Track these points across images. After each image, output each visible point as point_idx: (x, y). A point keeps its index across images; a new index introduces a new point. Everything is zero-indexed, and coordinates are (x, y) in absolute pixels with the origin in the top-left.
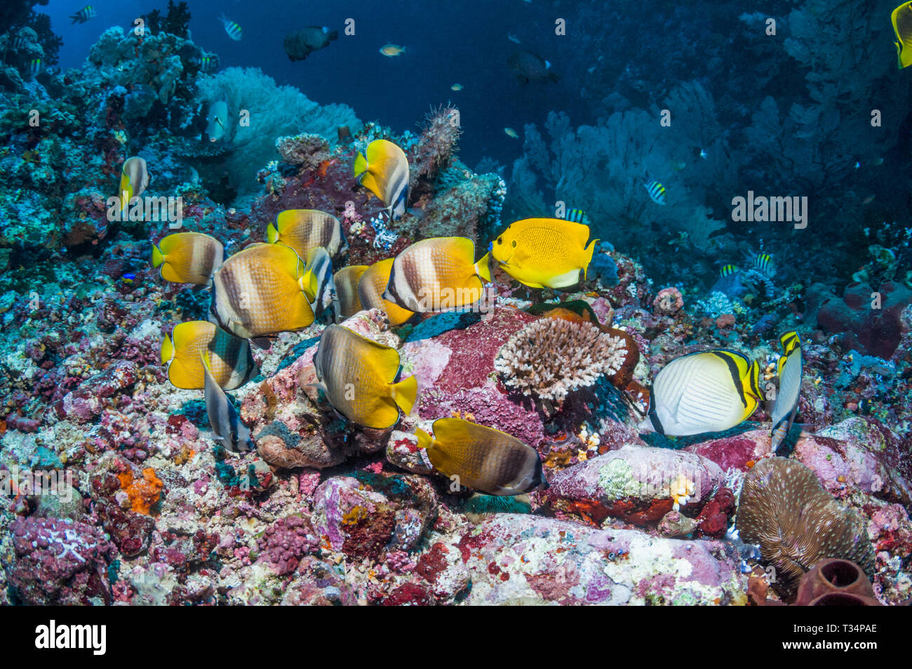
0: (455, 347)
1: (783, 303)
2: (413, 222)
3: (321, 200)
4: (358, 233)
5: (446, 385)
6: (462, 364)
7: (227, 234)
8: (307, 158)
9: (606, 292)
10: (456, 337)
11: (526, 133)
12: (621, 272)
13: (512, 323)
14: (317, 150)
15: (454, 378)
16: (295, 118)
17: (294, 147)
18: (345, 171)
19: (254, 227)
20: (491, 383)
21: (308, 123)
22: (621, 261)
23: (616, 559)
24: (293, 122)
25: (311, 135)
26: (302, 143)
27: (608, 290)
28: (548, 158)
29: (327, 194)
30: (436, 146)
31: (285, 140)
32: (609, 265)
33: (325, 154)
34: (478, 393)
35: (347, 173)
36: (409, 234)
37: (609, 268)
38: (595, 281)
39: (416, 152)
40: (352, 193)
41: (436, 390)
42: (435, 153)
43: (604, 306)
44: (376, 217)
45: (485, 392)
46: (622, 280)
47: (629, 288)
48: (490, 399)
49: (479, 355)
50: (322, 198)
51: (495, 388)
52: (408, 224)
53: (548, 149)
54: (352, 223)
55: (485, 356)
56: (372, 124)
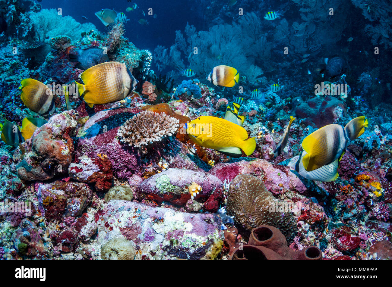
3: (67, 64)
9: (196, 101)
12: (203, 92)
14: (66, 42)
16: (70, 30)
22: (202, 87)
23: (158, 222)
24: (69, 32)
27: (197, 100)
28: (186, 45)
32: (197, 89)
33: (69, 44)
34: (111, 145)
37: (197, 90)
41: (94, 144)
45: (113, 145)
46: (203, 95)
47: (206, 99)
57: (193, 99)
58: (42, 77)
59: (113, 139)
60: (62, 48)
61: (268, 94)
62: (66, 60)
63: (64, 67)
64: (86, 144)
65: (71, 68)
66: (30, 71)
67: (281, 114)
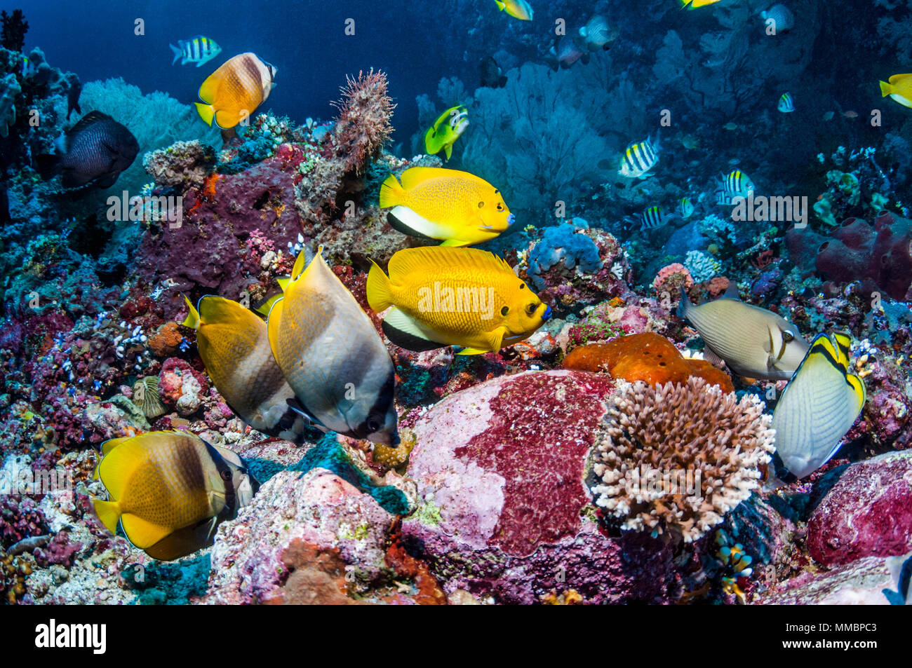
0: (506, 469)
1: (761, 250)
2: (345, 239)
3: (215, 228)
5: (511, 542)
6: (530, 501)
7: (101, 296)
8: (187, 175)
9: (589, 280)
10: (500, 447)
11: (419, 105)
12: (603, 252)
13: (583, 405)
15: (522, 527)
16: (169, 128)
17: (167, 163)
18: (240, 184)
19: (134, 278)
20: (588, 525)
21: (184, 131)
22: (600, 239)
24: (167, 132)
25: (187, 143)
26: (177, 156)
29: (221, 218)
30: (363, 129)
31: (154, 156)
32: (589, 246)
34: (571, 546)
35: (244, 186)
37: (589, 250)
38: (574, 269)
39: (334, 142)
40: (255, 212)
41: (495, 552)
42: (364, 139)
43: (640, 317)
45: (580, 541)
46: (604, 261)
47: (613, 269)
48: (593, 551)
49: (555, 479)
50: (216, 225)
51: (597, 533)
52: (340, 243)
54: (262, 254)
55: (566, 480)
56: (264, 116)
57: (580, 275)
58: (137, 277)
61: (705, 222)
62: (208, 215)
63: (209, 239)
64: (456, 550)
65: (229, 237)
66: (95, 264)
67: (796, 277)
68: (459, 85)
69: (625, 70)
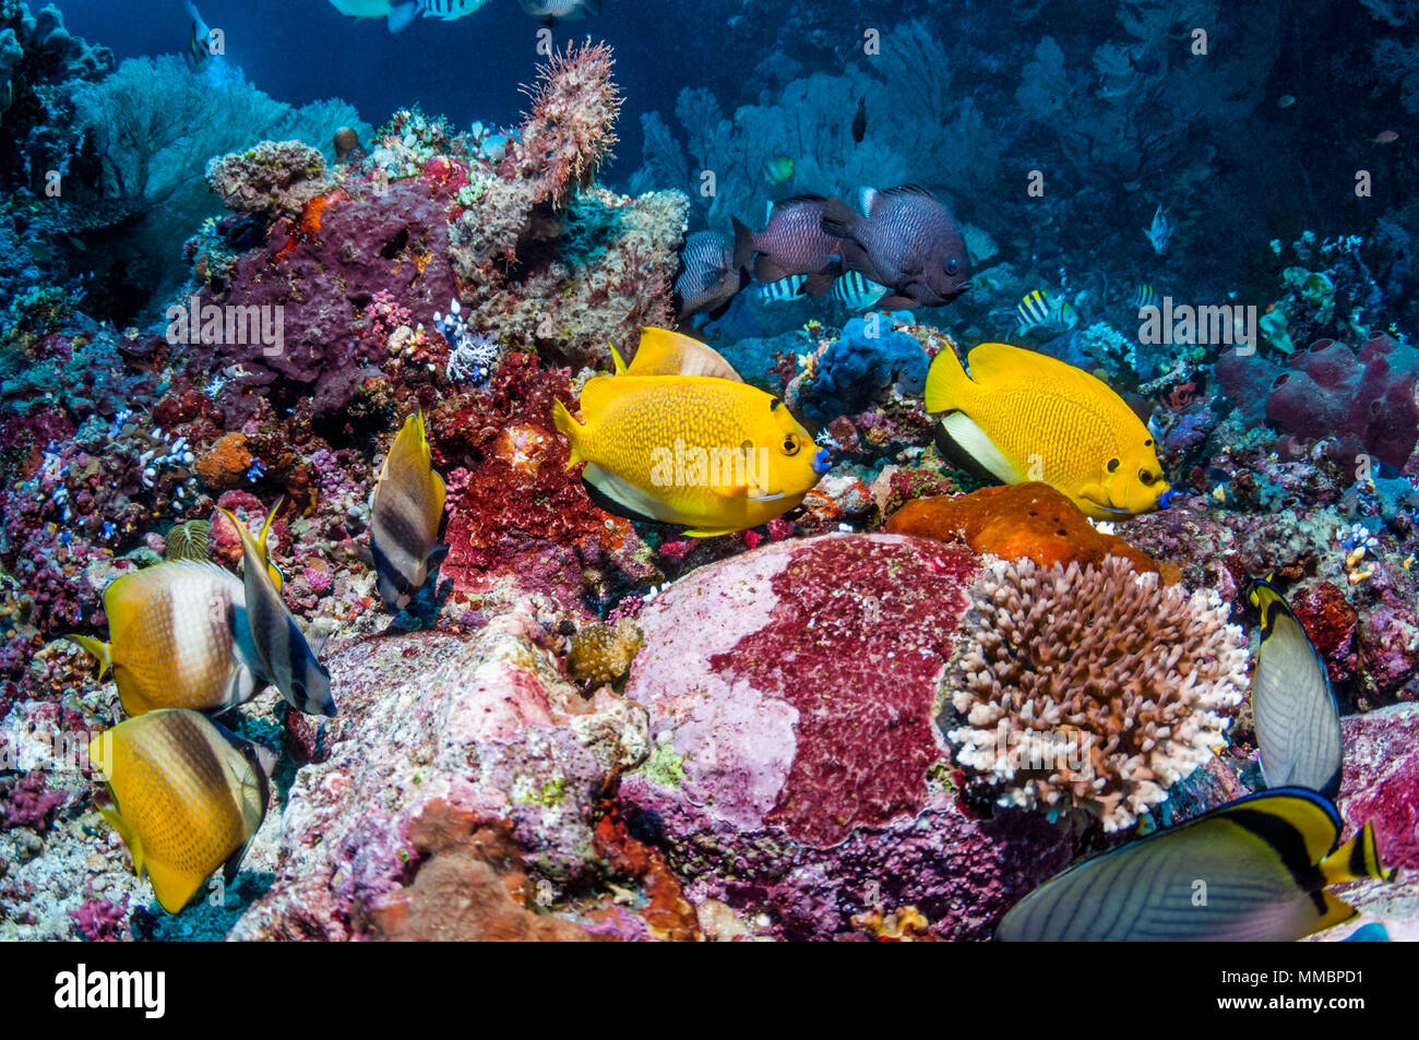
0: (801, 695)
2: (528, 312)
3: (316, 286)
4: (410, 351)
5: (806, 820)
6: (841, 750)
7: (124, 388)
8: (276, 196)
9: (910, 407)
10: (790, 657)
13: (931, 592)
14: (297, 176)
15: (826, 796)
17: (244, 175)
19: (180, 362)
20: (939, 796)
26: (262, 164)
27: (914, 402)
29: (326, 269)
30: (570, 134)
31: (225, 163)
33: (313, 183)
35: (368, 219)
36: (522, 340)
39: (519, 155)
40: (383, 262)
41: (776, 837)
44: (445, 310)
49: (885, 714)
50: (318, 281)
52: (519, 317)
53: (684, 150)
55: (905, 718)
58: (185, 360)
59: (917, 786)
60: (279, 206)
61: (1089, 334)
62: (307, 263)
63: (305, 303)
65: (339, 301)
66: (118, 337)
67: (1236, 424)
68: (709, 100)
69: (971, 95)
